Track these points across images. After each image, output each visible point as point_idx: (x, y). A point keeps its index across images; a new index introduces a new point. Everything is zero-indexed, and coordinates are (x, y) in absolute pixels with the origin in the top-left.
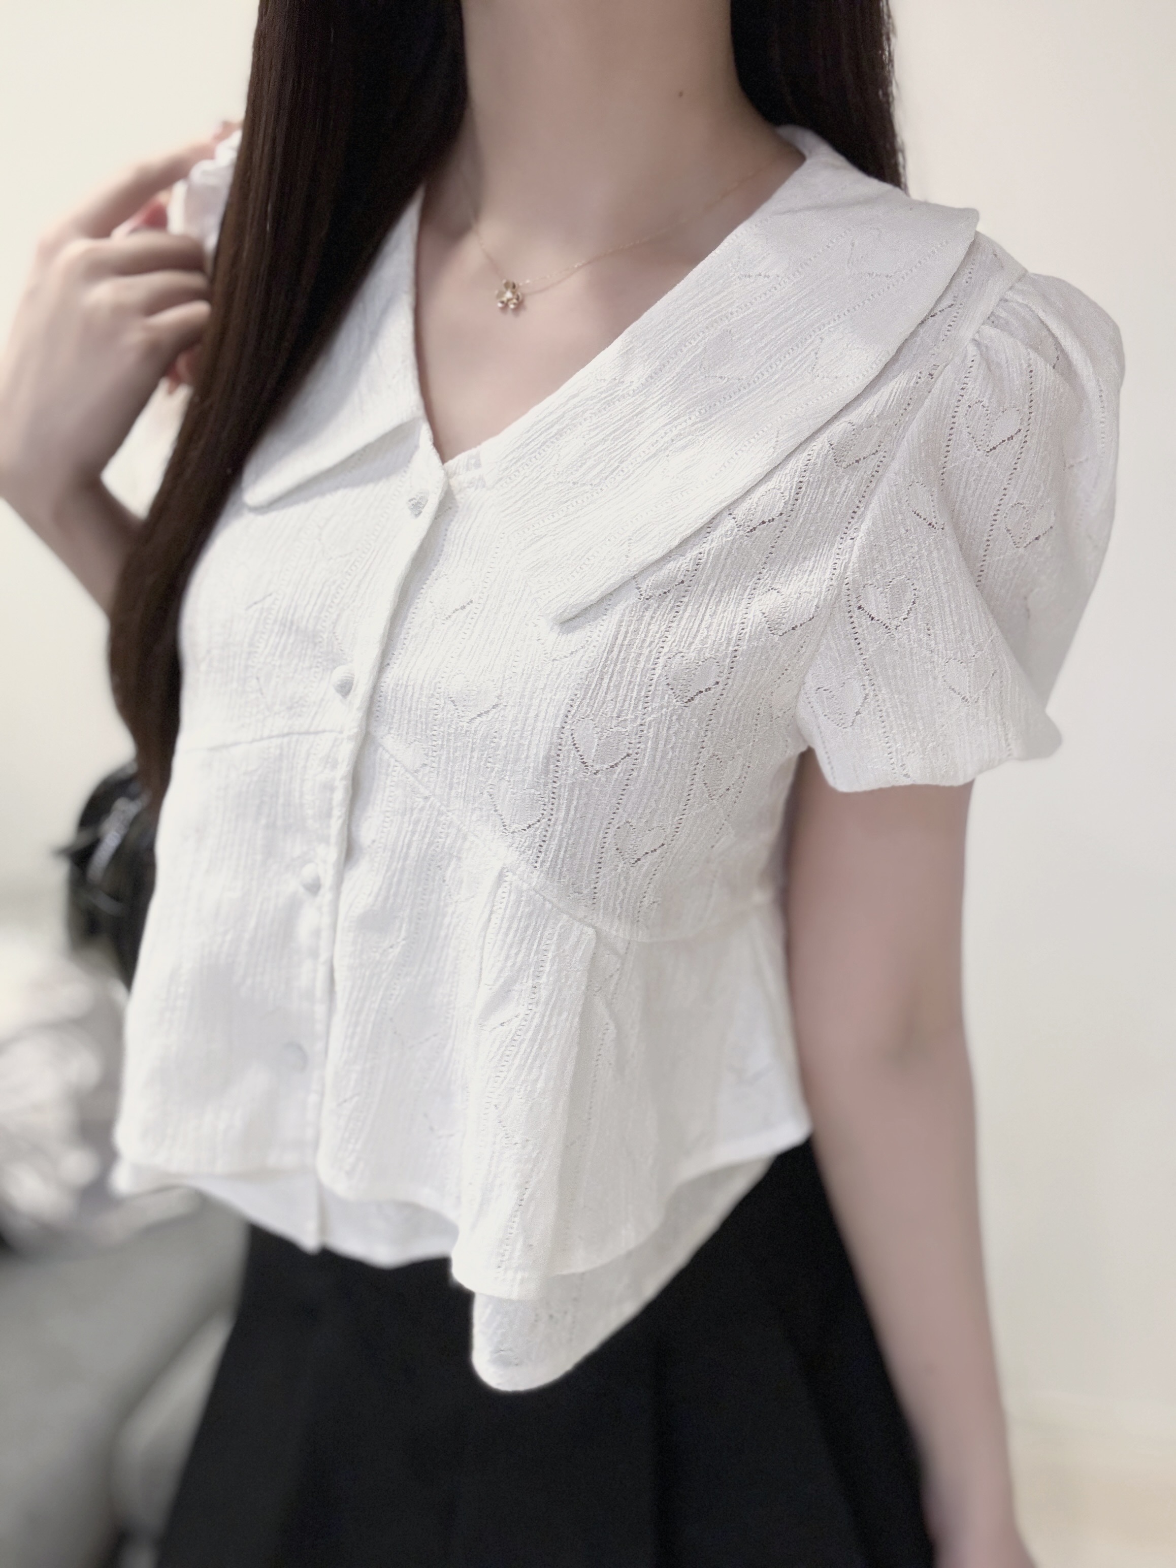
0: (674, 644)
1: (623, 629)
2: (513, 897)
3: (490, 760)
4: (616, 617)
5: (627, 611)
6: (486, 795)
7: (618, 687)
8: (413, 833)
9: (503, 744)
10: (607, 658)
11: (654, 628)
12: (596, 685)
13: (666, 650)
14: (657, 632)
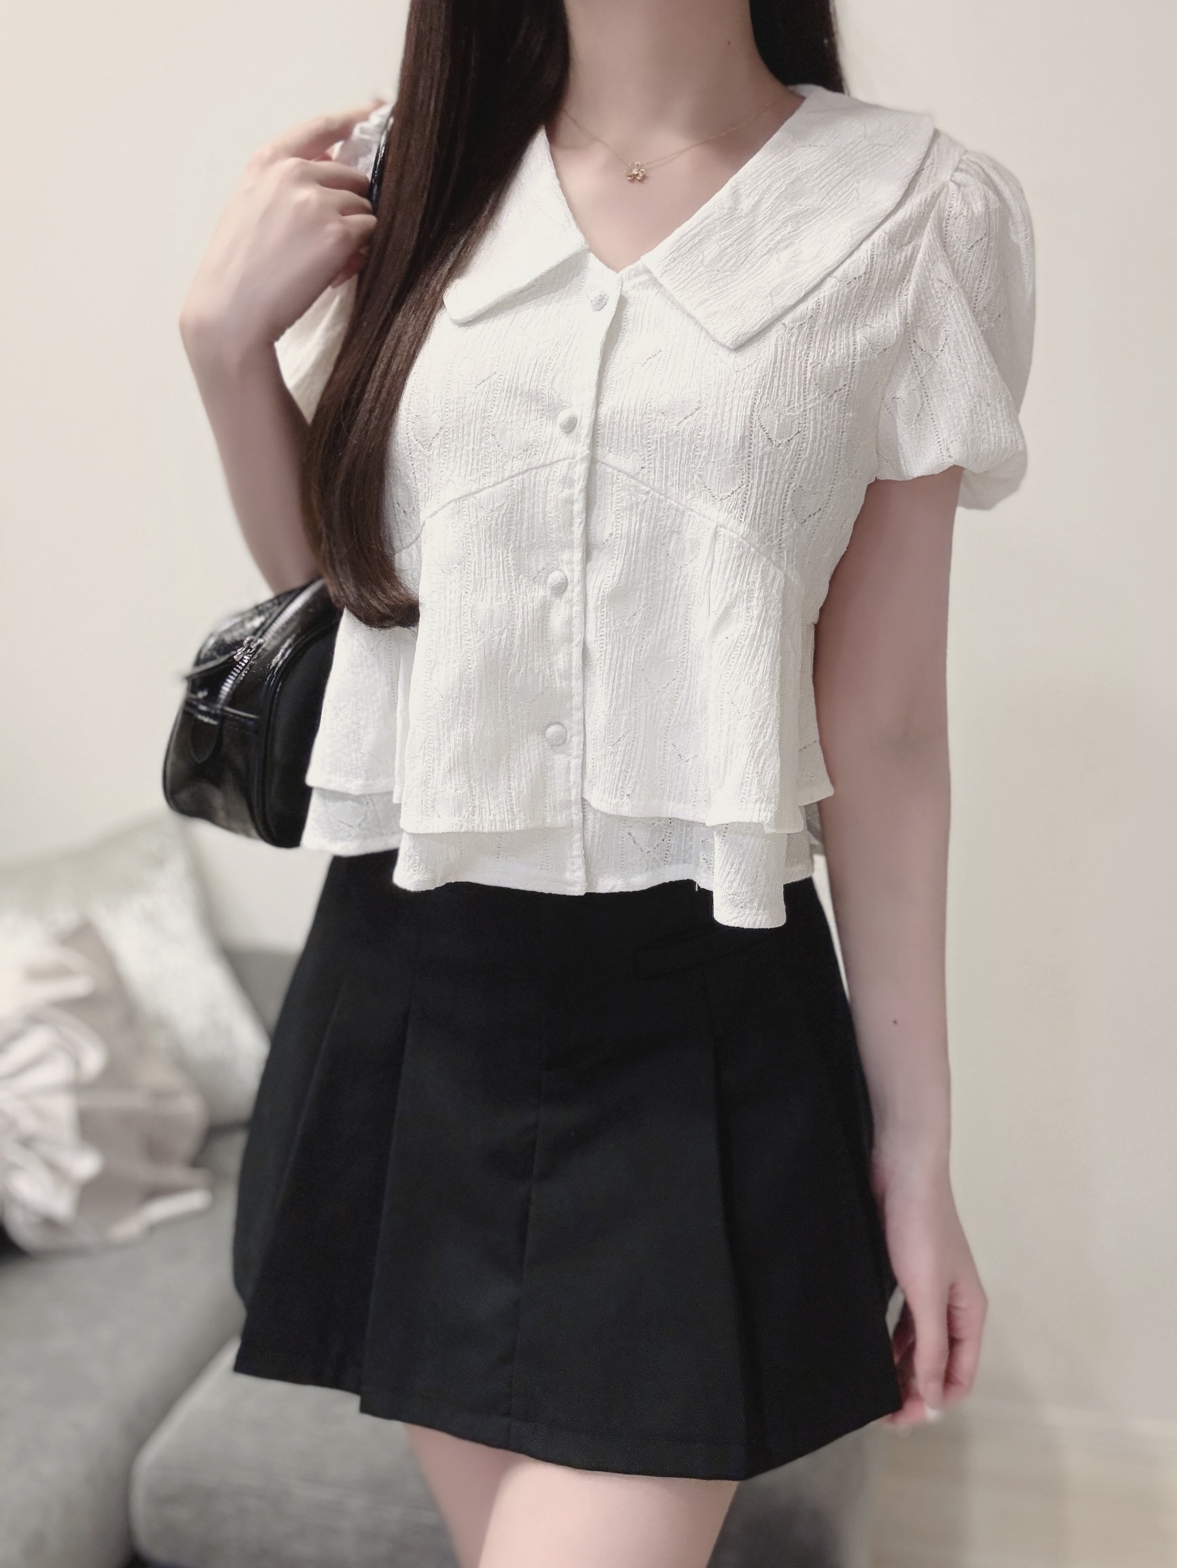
0: (815, 358)
1: (780, 350)
2: (727, 544)
3: (697, 449)
4: (773, 342)
5: (779, 339)
6: (696, 477)
7: (785, 385)
8: (641, 521)
9: (707, 434)
10: (774, 368)
11: (799, 348)
12: (770, 385)
13: (810, 361)
14: (802, 351)
